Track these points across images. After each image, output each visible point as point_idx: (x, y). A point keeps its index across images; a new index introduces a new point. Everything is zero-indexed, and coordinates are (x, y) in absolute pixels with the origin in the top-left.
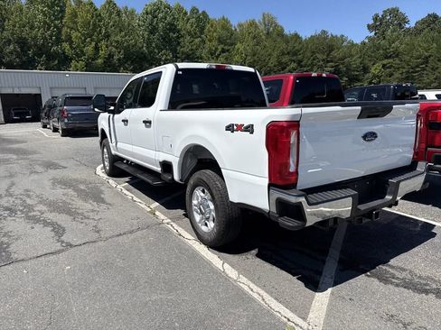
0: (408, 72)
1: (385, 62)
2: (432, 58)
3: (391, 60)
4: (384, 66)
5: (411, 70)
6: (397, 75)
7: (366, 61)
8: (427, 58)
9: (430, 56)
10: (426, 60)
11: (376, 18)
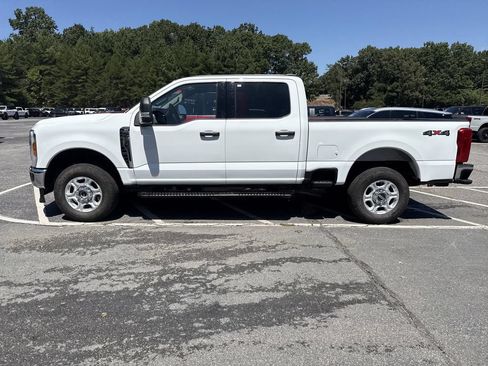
0: (70, 82)
1: (42, 67)
2: (91, 71)
3: (48, 67)
4: (41, 72)
5: (73, 81)
6: (58, 83)
7: (19, 64)
8: (86, 70)
9: (89, 68)
10: (86, 72)
11: (18, 14)
